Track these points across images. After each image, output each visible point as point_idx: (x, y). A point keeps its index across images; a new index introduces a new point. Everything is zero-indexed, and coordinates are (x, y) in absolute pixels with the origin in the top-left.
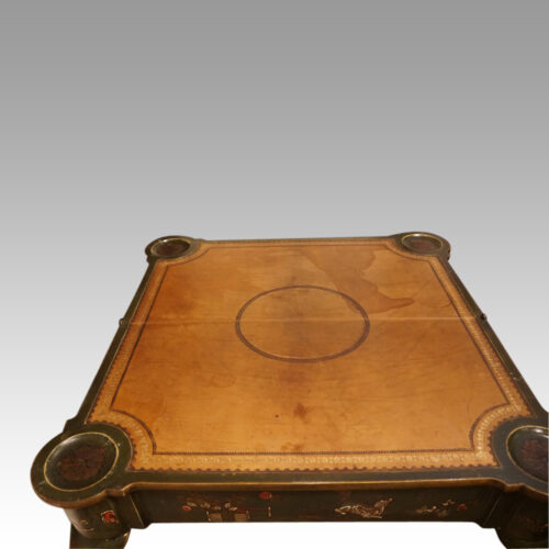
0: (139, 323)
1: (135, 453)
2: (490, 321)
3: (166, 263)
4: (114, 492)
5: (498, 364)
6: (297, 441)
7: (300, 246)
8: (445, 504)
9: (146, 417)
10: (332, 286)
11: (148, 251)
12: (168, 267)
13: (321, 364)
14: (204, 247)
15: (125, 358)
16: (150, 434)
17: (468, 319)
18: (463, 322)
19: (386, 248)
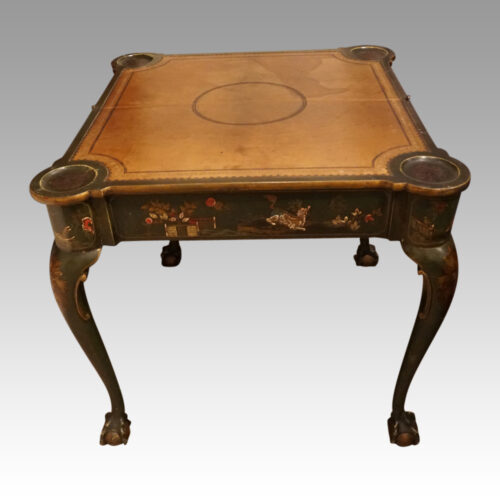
0: (110, 108)
1: (110, 173)
2: (413, 101)
3: (131, 70)
4: (95, 193)
5: (410, 124)
6: (236, 164)
7: (254, 57)
8: (355, 214)
9: (117, 155)
10: (278, 82)
11: (114, 64)
12: (133, 73)
13: (262, 126)
14: (165, 59)
15: (99, 127)
16: (122, 164)
17: (394, 100)
18: (389, 102)
19: (334, 56)
